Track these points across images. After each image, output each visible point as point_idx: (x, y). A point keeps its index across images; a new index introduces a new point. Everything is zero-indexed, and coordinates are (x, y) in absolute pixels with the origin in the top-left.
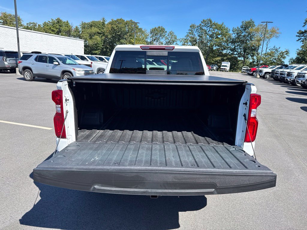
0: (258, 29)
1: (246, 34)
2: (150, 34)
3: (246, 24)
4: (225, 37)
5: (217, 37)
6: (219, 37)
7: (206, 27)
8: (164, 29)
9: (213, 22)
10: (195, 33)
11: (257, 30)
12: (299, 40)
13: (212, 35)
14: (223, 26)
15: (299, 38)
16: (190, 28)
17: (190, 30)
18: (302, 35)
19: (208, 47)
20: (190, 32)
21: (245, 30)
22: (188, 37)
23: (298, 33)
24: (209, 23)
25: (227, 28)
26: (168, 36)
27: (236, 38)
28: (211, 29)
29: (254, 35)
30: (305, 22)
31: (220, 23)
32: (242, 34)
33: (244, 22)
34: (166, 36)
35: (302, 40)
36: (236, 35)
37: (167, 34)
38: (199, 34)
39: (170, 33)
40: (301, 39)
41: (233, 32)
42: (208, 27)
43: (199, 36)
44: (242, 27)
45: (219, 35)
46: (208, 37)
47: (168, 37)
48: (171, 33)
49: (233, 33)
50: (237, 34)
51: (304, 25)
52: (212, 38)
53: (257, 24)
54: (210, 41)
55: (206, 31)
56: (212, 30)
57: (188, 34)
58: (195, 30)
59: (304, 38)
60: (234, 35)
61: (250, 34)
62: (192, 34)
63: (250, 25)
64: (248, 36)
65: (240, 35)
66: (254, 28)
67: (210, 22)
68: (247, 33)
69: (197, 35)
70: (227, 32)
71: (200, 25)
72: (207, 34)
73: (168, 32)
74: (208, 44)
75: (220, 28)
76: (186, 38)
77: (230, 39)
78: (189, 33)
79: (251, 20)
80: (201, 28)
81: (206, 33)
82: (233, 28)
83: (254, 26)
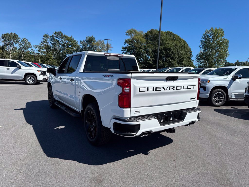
0: (98, 43)
1: (90, 46)
2: (2, 39)
3: (89, 39)
4: (75, 47)
5: (68, 47)
6: (70, 46)
7: (58, 38)
8: (17, 36)
9: (64, 35)
10: (49, 42)
11: (98, 44)
12: (123, 53)
13: (63, 44)
14: (72, 38)
15: (123, 52)
16: (44, 37)
17: (44, 39)
18: (124, 50)
19: (61, 54)
20: (44, 40)
21: (89, 43)
22: (43, 45)
23: (122, 48)
24: (60, 35)
25: (75, 40)
26: (22, 42)
27: (83, 48)
28: (62, 40)
29: (96, 47)
30: (125, 41)
31: (69, 36)
32: (87, 46)
33: (88, 37)
34: (19, 42)
35: (125, 53)
36: (83, 46)
37: (21, 40)
38: (52, 43)
39: (23, 40)
40: (124, 52)
41: (81, 44)
42: (60, 38)
43: (52, 45)
44: (87, 41)
45: (70, 45)
46: (60, 46)
47: (22, 43)
48: (25, 40)
49: (80, 44)
50: (84, 45)
51: (125, 44)
52: (64, 47)
53: (97, 40)
54: (62, 49)
55: (58, 41)
56: (63, 40)
57: (42, 42)
58: (49, 39)
59: (126, 52)
60: (81, 46)
61: (93, 47)
62: (46, 43)
63: (92, 40)
64: (92, 48)
65: (86, 47)
66: (95, 43)
67: (61, 34)
68: (90, 45)
69: (50, 44)
70: (76, 44)
71: (53, 35)
72: (60, 44)
73: (21, 39)
74: (61, 51)
75: (70, 39)
76: (41, 45)
77: (79, 49)
78: (43, 41)
79: (93, 36)
80: (53, 38)
81: (59, 43)
82: (81, 41)
83: (95, 41)
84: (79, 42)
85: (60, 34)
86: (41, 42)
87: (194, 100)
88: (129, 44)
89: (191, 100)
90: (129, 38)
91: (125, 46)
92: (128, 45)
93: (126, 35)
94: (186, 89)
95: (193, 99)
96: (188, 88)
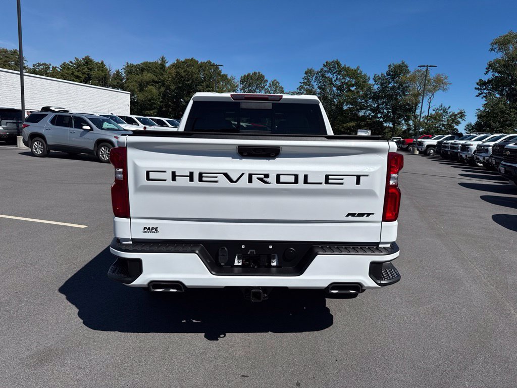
0: (414, 77)
1: (396, 85)
2: (241, 84)
3: (394, 68)
4: (362, 89)
5: (349, 90)
6: (353, 89)
7: (330, 73)
8: (263, 77)
9: (343, 66)
10: (313, 84)
11: (413, 79)
12: (480, 94)
13: (340, 86)
14: (358, 72)
15: (479, 92)
16: (306, 75)
17: (305, 79)
18: (484, 87)
19: (334, 105)
20: (306, 81)
21: (393, 79)
22: (302, 90)
23: (477, 84)
24: (336, 67)
25: (365, 75)
26: (269, 87)
27: (380, 91)
28: (339, 77)
29: (409, 86)
30: (487, 66)
31: (353, 67)
32: (389, 84)
33: (392, 65)
34: (266, 87)
35: (485, 95)
36: (379, 86)
37: (268, 84)
38: (319, 84)
39: (273, 83)
40: (482, 93)
41: (375, 81)
42: (335, 73)
43: (320, 88)
44: (388, 74)
45: (353, 86)
46: (334, 89)
47: (269, 89)
48: (275, 84)
49: (374, 83)
50: (382, 84)
51: (487, 72)
52: (340, 91)
53: (412, 69)
54: (337, 96)
55: (331, 80)
56: (342, 78)
57: (302, 85)
58: (314, 78)
59: (487, 92)
60: (376, 87)
61: (402, 86)
62: (309, 85)
63: (401, 71)
64: (399, 88)
65: (386, 87)
66: (408, 76)
67: (338, 65)
68: (396, 83)
69: (316, 87)
70: (364, 82)
71: (322, 69)
72: (334, 85)
73: (269, 82)
74: (335, 100)
75: (354, 74)
76: (298, 91)
77: (370, 93)
78: (303, 83)
79: (403, 63)
80: (322, 75)
81: (332, 84)
82: (375, 75)
83: (408, 72)
84: (372, 77)
85: (334, 66)
86: (300, 85)
87: (364, 218)
88: (499, 72)
89: (350, 218)
90: (499, 55)
91: (485, 79)
92: (497, 75)
93: (492, 50)
94: (321, 183)
95: (361, 215)
96: (327, 182)
